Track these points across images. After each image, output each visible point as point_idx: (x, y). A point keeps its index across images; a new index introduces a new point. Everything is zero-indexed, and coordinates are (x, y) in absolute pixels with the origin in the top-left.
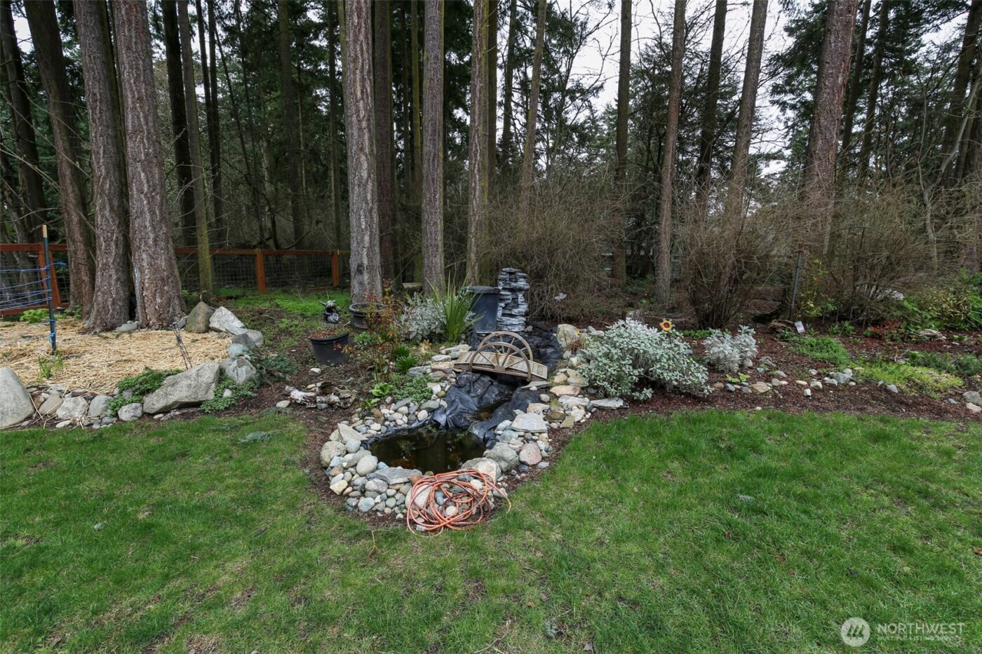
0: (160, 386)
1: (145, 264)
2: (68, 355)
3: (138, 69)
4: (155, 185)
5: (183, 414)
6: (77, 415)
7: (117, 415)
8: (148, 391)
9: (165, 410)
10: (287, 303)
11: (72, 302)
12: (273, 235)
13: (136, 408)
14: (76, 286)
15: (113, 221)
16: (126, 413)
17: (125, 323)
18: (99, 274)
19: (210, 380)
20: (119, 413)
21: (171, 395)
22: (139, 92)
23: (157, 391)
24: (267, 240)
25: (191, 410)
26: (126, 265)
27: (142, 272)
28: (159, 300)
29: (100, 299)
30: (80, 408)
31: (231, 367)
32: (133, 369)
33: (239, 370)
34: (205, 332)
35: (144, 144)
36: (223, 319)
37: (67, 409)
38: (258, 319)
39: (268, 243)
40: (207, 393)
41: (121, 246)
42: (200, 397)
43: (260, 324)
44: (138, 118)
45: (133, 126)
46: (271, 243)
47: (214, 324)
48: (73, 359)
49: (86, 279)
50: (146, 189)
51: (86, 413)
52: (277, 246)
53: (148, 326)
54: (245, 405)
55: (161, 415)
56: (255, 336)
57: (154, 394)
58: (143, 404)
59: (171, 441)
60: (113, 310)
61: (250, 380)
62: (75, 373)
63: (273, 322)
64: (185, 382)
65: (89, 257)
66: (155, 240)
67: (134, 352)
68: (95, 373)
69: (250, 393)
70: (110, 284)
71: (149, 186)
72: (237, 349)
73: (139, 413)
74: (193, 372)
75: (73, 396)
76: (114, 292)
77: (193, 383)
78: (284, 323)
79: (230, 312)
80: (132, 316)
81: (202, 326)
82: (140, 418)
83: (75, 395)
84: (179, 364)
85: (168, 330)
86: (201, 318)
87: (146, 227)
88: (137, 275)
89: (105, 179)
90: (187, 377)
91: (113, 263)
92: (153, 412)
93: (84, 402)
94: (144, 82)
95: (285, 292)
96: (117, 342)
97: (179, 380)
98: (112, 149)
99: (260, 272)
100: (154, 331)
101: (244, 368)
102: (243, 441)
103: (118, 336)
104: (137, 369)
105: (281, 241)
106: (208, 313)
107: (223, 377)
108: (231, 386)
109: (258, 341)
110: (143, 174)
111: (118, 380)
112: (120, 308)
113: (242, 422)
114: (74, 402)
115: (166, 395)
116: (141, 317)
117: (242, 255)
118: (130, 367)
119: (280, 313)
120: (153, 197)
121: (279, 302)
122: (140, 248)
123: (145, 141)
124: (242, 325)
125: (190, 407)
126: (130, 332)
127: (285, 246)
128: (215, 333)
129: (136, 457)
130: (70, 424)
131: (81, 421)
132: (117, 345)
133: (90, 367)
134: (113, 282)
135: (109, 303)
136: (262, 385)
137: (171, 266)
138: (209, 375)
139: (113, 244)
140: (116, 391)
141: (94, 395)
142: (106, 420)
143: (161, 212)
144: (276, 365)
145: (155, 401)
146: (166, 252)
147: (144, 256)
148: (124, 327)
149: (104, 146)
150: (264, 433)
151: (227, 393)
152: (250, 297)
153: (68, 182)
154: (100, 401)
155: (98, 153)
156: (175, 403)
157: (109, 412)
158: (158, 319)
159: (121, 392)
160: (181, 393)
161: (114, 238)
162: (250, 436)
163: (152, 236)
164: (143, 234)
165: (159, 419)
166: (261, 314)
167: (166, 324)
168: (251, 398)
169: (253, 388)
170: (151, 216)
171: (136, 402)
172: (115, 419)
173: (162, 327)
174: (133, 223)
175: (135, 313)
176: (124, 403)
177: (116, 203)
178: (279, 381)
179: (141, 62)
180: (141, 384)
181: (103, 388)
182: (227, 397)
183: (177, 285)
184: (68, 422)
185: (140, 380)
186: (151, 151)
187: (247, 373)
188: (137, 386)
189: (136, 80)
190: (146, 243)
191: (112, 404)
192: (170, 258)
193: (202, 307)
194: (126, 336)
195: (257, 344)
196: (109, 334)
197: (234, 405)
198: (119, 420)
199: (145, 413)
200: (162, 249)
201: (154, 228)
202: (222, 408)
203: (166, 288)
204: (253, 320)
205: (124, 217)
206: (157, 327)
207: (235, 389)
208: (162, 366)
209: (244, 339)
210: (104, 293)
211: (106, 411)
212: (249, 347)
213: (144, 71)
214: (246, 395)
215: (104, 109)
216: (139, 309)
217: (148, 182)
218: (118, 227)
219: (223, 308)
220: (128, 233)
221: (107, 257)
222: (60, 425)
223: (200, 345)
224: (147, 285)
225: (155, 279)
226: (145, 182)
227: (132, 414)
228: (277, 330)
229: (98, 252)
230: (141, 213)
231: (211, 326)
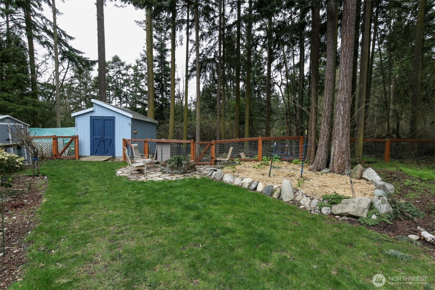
0: (340, 202)
1: (337, 145)
2: (305, 179)
3: (347, 63)
4: (346, 111)
5: (349, 220)
6: (307, 204)
7: (320, 210)
8: (335, 203)
9: (341, 215)
10: (407, 170)
11: (307, 158)
12: (396, 131)
13: (329, 210)
14: (309, 152)
15: (327, 127)
16: (325, 210)
17: (325, 169)
18: (319, 148)
19: (365, 207)
20: (322, 209)
21: (345, 208)
22: (346, 73)
23: (338, 204)
24: (392, 134)
25: (353, 219)
26: (329, 145)
27: (335, 148)
28: (340, 161)
29: (317, 158)
30: (308, 202)
31: (378, 203)
32: (328, 190)
33: (382, 205)
34: (360, 179)
35: (344, 94)
36: (370, 174)
37: (304, 201)
38: (390, 177)
39: (393, 135)
40: (362, 213)
41: (328, 137)
42: (359, 214)
43: (391, 180)
44: (344, 84)
45: (341, 88)
46: (395, 135)
47: (365, 176)
48: (307, 181)
49: (313, 150)
50: (342, 113)
51: (310, 205)
52: (398, 137)
53: (334, 172)
54: (385, 228)
55: (338, 217)
56: (389, 186)
57: (337, 206)
58: (331, 208)
59: (344, 233)
60: (321, 163)
61: (388, 213)
62: (307, 187)
63: (399, 180)
64: (352, 204)
65: (315, 141)
66: (342, 135)
67: (328, 182)
68: (314, 189)
69: (388, 221)
70: (322, 152)
71: (344, 112)
72: (379, 192)
73: (329, 212)
74: (357, 200)
75: (306, 197)
76: (323, 156)
77: (356, 206)
78: (408, 182)
79: (374, 171)
80: (328, 166)
81: (358, 176)
82: (329, 215)
83: (307, 196)
84: (348, 193)
85: (342, 175)
86: (358, 172)
87: (339, 129)
88: (333, 149)
89: (327, 111)
90: (354, 202)
91: (324, 144)
92: (335, 214)
93: (310, 200)
94: (348, 68)
95: (402, 162)
96: (321, 177)
97: (349, 202)
98: (331, 99)
99: (387, 151)
100: (336, 174)
101: (385, 205)
102: (387, 252)
103: (322, 174)
104: (331, 191)
105: (401, 134)
106: (362, 170)
107: (372, 207)
108: (377, 214)
109: (391, 190)
110: (342, 107)
111: (322, 194)
112: (324, 163)
113: (385, 239)
114: (307, 199)
115: (342, 208)
116: (331, 167)
117: (375, 142)
118: (327, 189)
119: (405, 176)
120: (344, 116)
121: (402, 169)
122: (336, 138)
123: (345, 93)
124: (380, 179)
125: (353, 218)
126: (326, 173)
127: (403, 137)
128: (365, 181)
129: (328, 236)
130: (304, 208)
131: (308, 208)
132: (322, 178)
133: (313, 186)
134: (323, 152)
135: (320, 160)
136: (396, 218)
137: (347, 146)
138: (365, 204)
139: (325, 137)
140: (321, 199)
141: (314, 199)
142: (317, 211)
143: (347, 123)
144: (406, 209)
145: (337, 209)
146: (346, 140)
147: (337, 142)
148: (324, 171)
149: (329, 98)
150: (403, 254)
151: (374, 217)
152: (380, 163)
153: (313, 114)
154: (315, 202)
155: (326, 101)
156: (346, 213)
157: (318, 208)
158: (338, 169)
159: (323, 200)
160: (349, 209)
161: (326, 134)
162: (392, 251)
163: (341, 133)
164: (338, 132)
165: (338, 218)
166: (391, 174)
167: (341, 172)
168: (389, 224)
169: (390, 219)
170: (343, 124)
171: (329, 207)
172: (320, 211)
173: (339, 173)
174: (335, 128)
175: (329, 165)
176: (324, 206)
177: (329, 120)
178: (409, 220)
179: (349, 60)
180: (332, 199)
181: (316, 196)
182: (374, 219)
183: (349, 155)
184: (303, 207)
185: (332, 197)
186: (347, 96)
187: (387, 208)
188: (330, 200)
189: (345, 68)
190: (338, 136)
191: (320, 204)
192: (348, 143)
193: (359, 167)
194: (325, 174)
195: (391, 192)
196: (318, 173)
197: (377, 225)
198: (321, 212)
199: (332, 213)
200: (345, 139)
201: (343, 129)
202: (370, 224)
203: (343, 156)
204: (387, 177)
205: (331, 126)
206: (337, 173)
207: (379, 216)
208: (341, 192)
209: (383, 188)
210: (319, 156)
211: (317, 206)
212: (386, 193)
213: (349, 63)
214: (386, 222)
215: (331, 84)
216: (331, 164)
217: (343, 110)
218: (328, 130)
219: (371, 169)
220: (332, 132)
221: (322, 142)
222: (301, 207)
223: (357, 185)
224: (336, 154)
225: (340, 152)
226: (342, 110)
227: (327, 212)
228: (403, 185)
229: (320, 140)
230: (338, 124)
231: (363, 176)
